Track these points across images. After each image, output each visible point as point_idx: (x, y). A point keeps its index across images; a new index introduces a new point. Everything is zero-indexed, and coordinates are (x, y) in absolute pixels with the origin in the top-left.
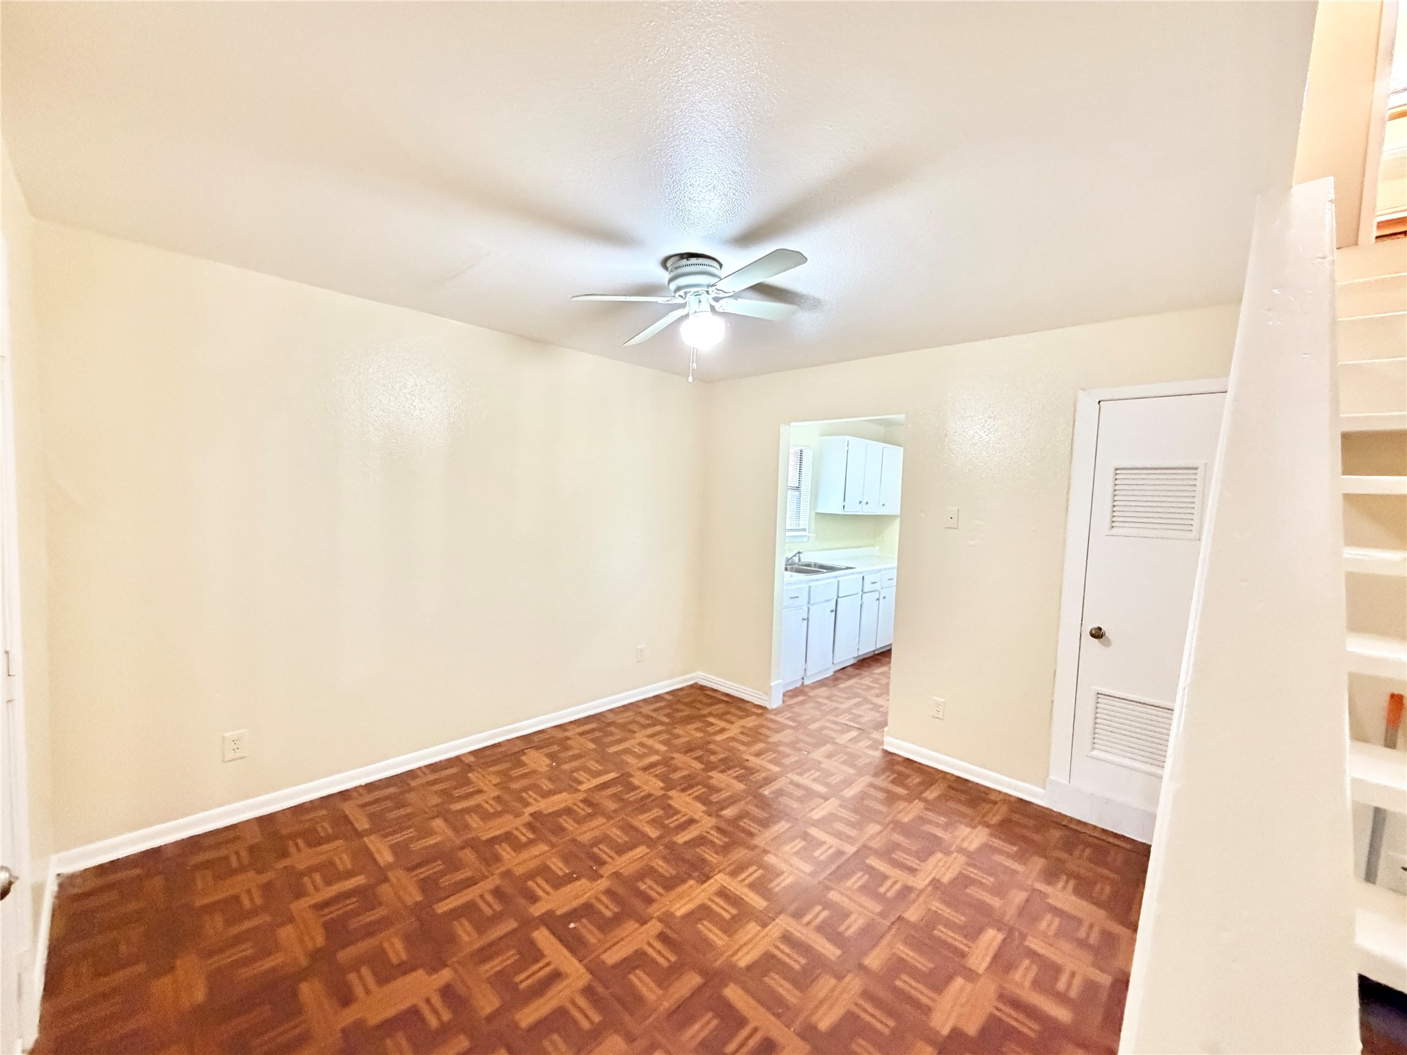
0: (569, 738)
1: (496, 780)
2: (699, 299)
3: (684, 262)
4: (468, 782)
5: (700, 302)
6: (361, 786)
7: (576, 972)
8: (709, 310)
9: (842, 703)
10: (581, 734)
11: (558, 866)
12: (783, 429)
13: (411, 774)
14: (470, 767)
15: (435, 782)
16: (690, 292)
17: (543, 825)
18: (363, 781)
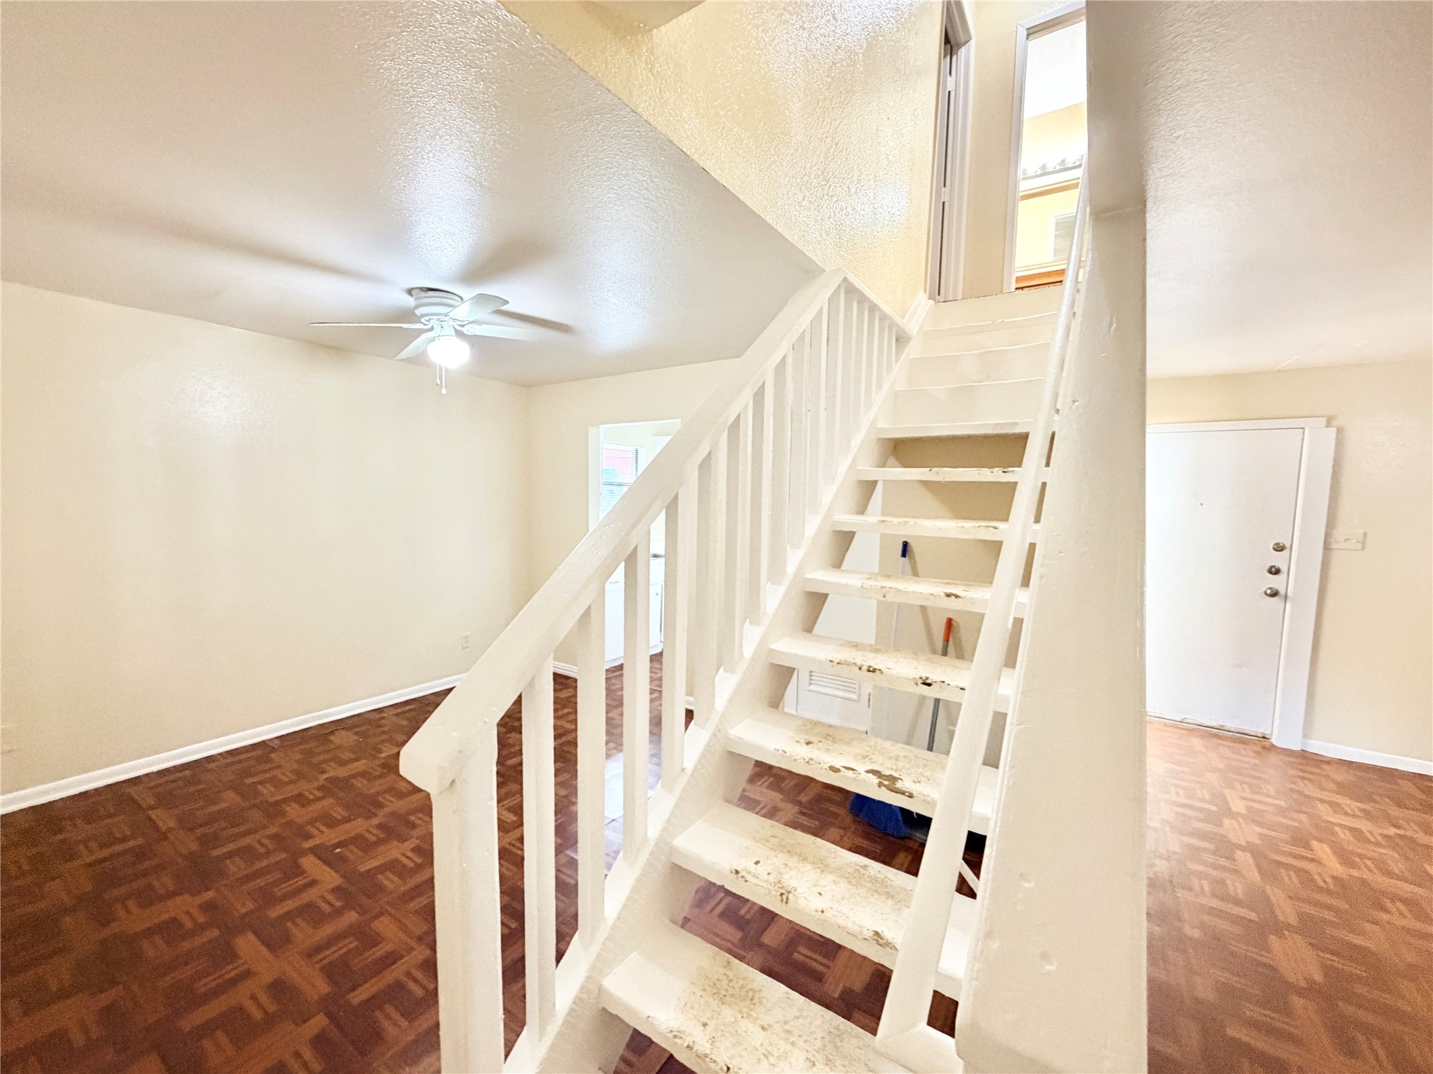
0: (383, 718)
1: (299, 757)
2: (441, 325)
3: (423, 294)
4: (271, 761)
5: (442, 327)
6: (153, 773)
7: (330, 878)
8: (453, 333)
9: (656, 673)
10: (397, 715)
11: (339, 812)
12: (591, 430)
13: (210, 759)
14: (273, 750)
15: (232, 763)
16: (432, 319)
17: (334, 787)
18: (155, 768)
